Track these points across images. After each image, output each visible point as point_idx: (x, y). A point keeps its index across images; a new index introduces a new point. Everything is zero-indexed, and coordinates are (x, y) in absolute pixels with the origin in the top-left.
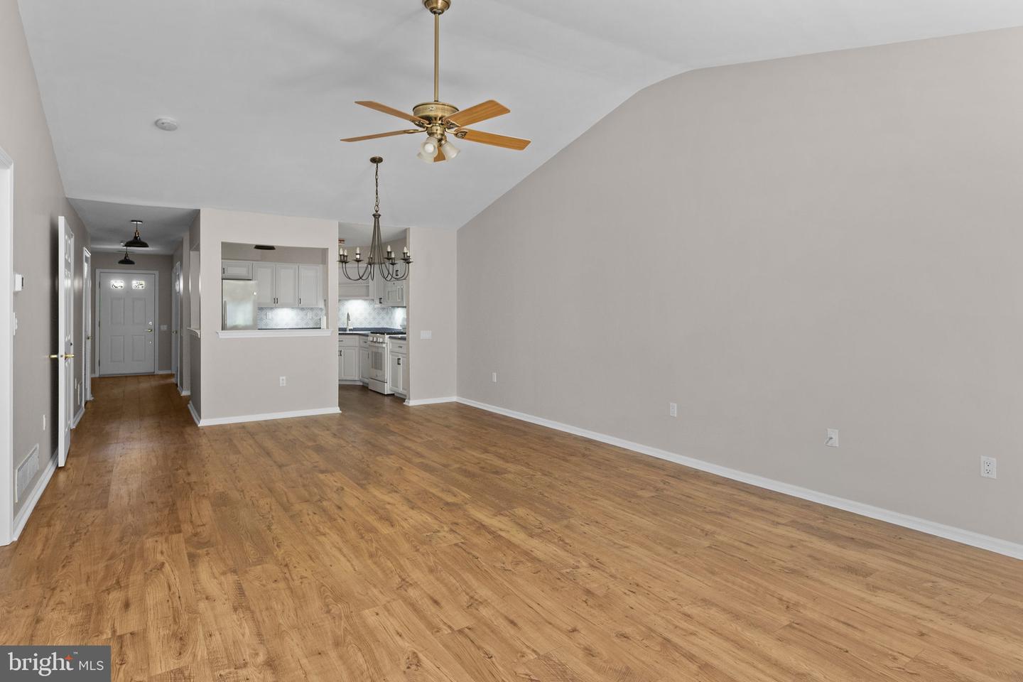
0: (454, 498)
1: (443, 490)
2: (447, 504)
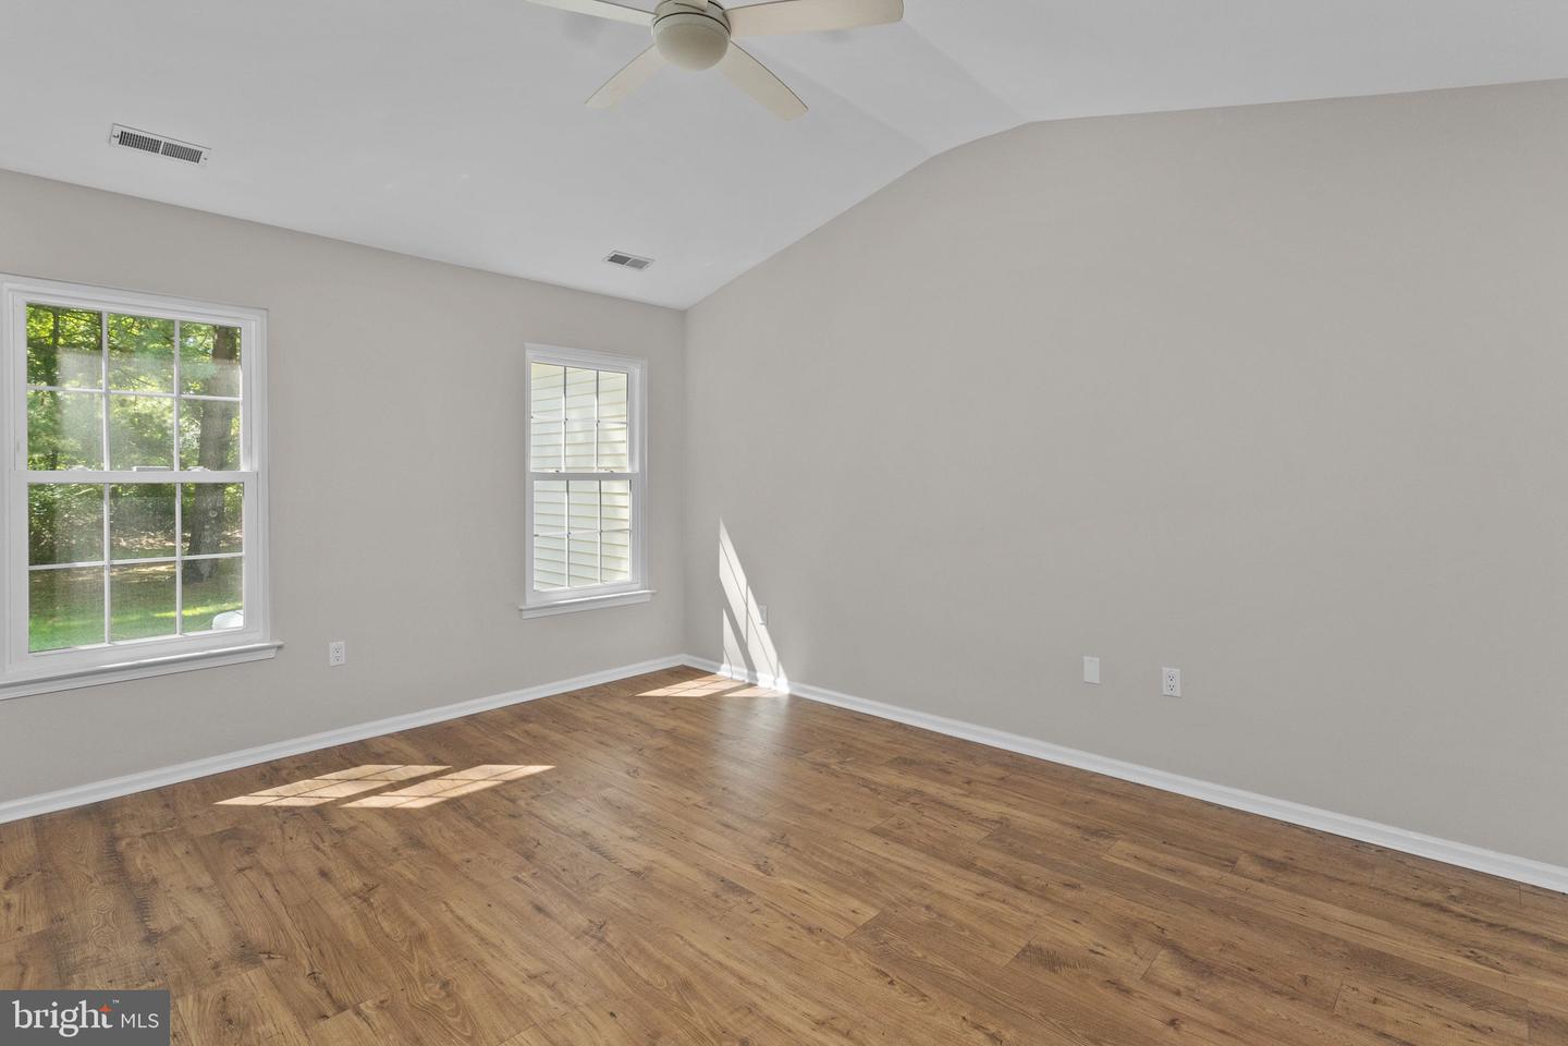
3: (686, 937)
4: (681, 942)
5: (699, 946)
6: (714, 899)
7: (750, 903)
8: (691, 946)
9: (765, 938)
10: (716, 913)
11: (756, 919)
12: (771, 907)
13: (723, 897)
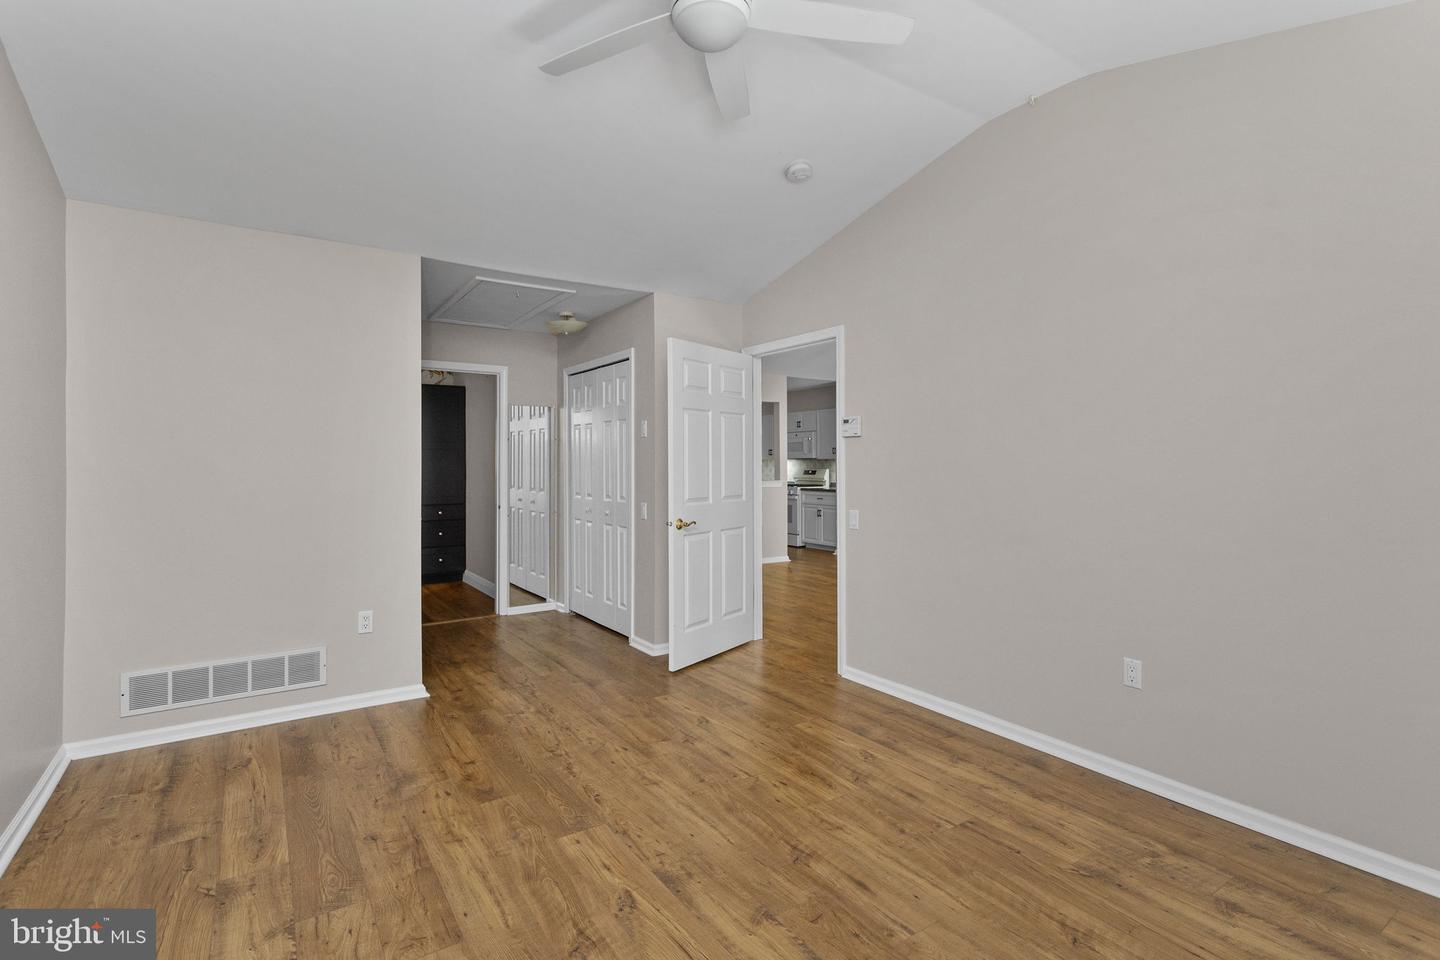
3: (725, 841)
4: (729, 838)
5: (716, 833)
6: (693, 871)
7: (661, 863)
8: (722, 835)
9: (663, 832)
10: (695, 857)
11: (662, 848)
12: (644, 856)
13: (683, 872)
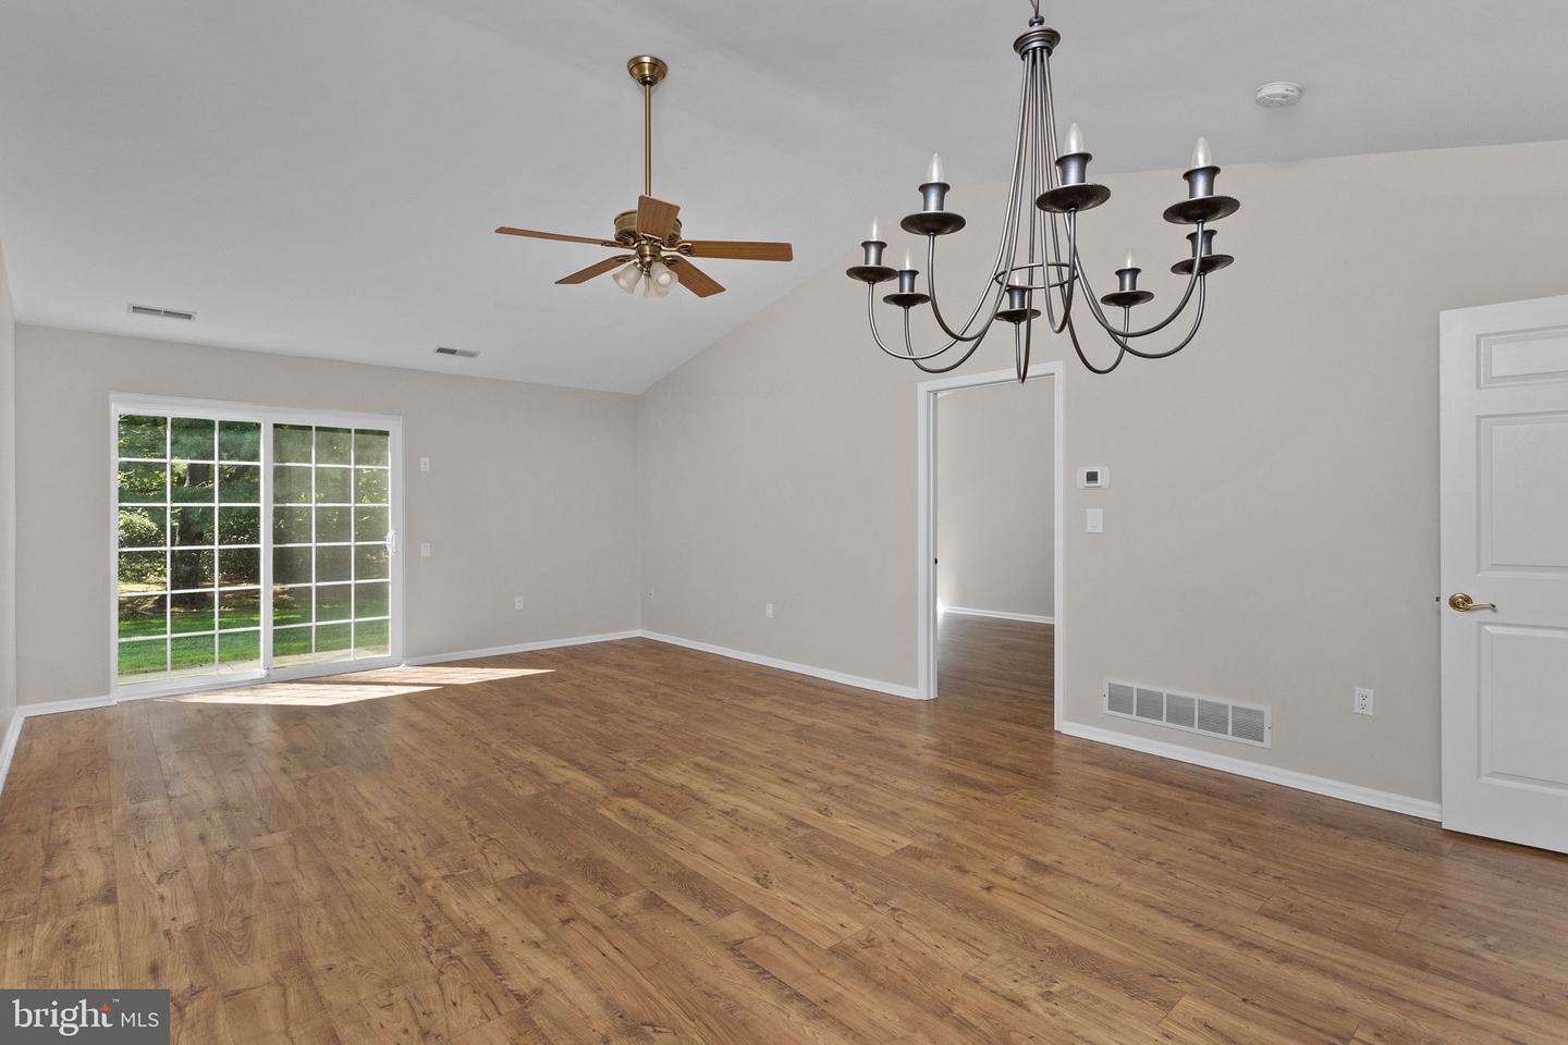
0: (623, 806)
1: (646, 820)
2: (634, 795)
